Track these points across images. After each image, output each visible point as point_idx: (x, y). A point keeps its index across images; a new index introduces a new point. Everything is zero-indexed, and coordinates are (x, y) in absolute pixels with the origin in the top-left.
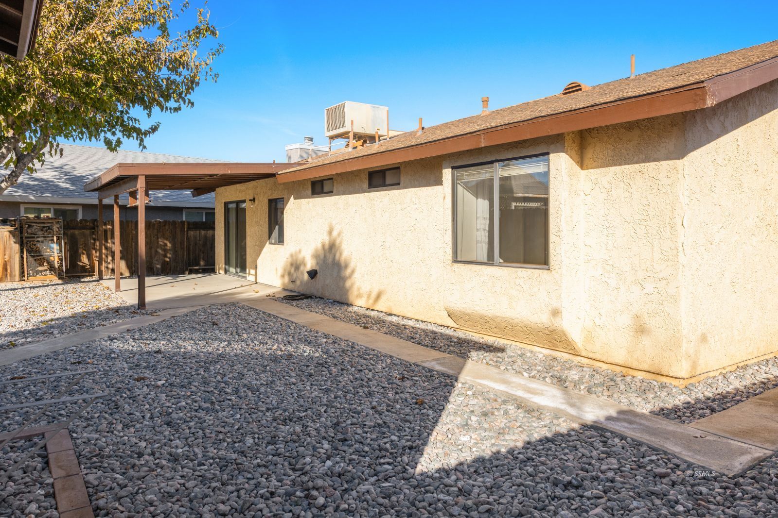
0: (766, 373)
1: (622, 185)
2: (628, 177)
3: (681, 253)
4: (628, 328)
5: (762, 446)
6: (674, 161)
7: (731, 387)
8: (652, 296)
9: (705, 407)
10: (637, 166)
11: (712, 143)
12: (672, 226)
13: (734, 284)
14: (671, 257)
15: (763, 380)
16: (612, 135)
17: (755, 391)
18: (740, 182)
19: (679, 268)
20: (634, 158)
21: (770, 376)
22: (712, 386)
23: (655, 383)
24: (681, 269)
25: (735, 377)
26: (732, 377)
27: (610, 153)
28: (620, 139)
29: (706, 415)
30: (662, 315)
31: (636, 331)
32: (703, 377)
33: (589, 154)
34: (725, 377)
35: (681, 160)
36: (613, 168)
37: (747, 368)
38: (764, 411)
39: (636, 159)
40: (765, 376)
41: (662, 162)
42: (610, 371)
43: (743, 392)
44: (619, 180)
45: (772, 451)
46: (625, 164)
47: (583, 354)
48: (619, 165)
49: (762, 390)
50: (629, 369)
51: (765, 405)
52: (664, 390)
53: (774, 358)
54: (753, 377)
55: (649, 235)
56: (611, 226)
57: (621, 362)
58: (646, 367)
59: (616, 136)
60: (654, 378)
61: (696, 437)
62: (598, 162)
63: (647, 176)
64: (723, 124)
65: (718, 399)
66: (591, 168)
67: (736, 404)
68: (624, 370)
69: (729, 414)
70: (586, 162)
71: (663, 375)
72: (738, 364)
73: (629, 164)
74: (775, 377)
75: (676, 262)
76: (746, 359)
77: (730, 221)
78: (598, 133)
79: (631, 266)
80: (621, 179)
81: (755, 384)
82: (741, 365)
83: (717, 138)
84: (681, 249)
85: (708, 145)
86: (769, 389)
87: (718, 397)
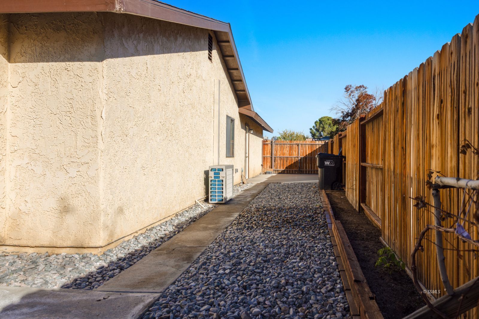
0: (164, 231)
1: (49, 80)
2: (55, 73)
3: (100, 141)
4: (53, 211)
5: (154, 291)
6: (95, 63)
7: (140, 245)
8: (75, 179)
9: (116, 268)
10: (63, 64)
11: (127, 58)
12: (93, 117)
13: (144, 168)
14: (92, 144)
15: (162, 236)
16: (40, 33)
17: (155, 245)
18: (148, 95)
19: (98, 153)
20: (60, 56)
21: (167, 232)
22: (125, 248)
23: (77, 256)
24: (99, 154)
25: (143, 237)
26: (142, 238)
27: (38, 50)
28: (47, 38)
29: (115, 274)
30: (84, 195)
31: (61, 212)
32: (119, 242)
33: (17, 48)
34: (136, 239)
35: (101, 63)
36: (41, 64)
37: (153, 229)
38: (160, 259)
39: (62, 58)
40: (163, 232)
41: (85, 63)
42: (35, 254)
43: (147, 248)
44: (47, 75)
45: (161, 292)
46: (52, 61)
47: (8, 243)
48: (47, 62)
49: (160, 243)
50: (55, 249)
51: (161, 255)
52: (83, 261)
53: (171, 220)
54: (156, 234)
55: (73, 125)
56: (38, 117)
57: (46, 243)
58: (69, 244)
59: (44, 35)
60: (77, 252)
61: (100, 300)
62: (26, 57)
63: (72, 74)
64: (136, 47)
65: (128, 258)
66: (19, 62)
67: (141, 258)
68: (50, 250)
69: (134, 268)
70: (13, 56)
71: (85, 248)
72: (147, 228)
73: (56, 62)
74: (170, 232)
75: (96, 148)
76: (153, 223)
77: (141, 122)
78: (26, 30)
79: (57, 153)
80: (49, 75)
81: (156, 240)
82: (149, 228)
83: (132, 56)
84: (100, 137)
85: (124, 58)
86: (165, 241)
87: (128, 256)
